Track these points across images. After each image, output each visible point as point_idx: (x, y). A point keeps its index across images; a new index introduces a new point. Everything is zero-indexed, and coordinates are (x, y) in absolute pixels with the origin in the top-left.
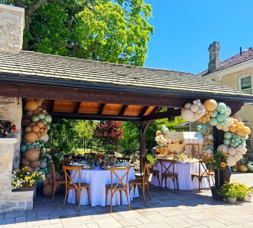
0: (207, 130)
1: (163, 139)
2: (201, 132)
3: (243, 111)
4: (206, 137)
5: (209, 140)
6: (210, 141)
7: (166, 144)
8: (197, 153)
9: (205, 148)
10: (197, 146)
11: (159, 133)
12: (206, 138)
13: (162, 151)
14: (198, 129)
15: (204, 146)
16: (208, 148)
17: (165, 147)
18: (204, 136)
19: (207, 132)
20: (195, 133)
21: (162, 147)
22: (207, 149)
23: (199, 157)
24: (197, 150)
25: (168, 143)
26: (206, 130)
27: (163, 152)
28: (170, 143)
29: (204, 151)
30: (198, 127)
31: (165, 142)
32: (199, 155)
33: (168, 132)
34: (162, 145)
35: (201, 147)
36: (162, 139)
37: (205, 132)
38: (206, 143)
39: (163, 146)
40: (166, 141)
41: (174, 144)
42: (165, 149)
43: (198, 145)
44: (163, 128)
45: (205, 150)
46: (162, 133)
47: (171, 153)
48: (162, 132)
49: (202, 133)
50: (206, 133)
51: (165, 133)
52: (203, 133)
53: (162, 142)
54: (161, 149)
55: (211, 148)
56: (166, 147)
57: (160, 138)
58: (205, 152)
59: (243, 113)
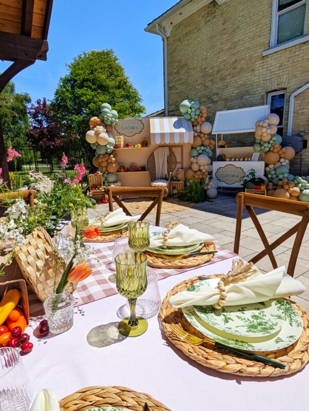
0: (201, 112)
1: (104, 135)
2: (188, 117)
3: (278, 65)
4: (198, 128)
5: (204, 134)
6: (206, 136)
7: (112, 147)
8: (179, 166)
9: (195, 153)
10: (180, 149)
11: (95, 123)
12: (199, 131)
13: (105, 164)
14: (182, 110)
15: (192, 148)
16: (200, 151)
17: (110, 154)
18: (193, 126)
19: (201, 117)
20: (175, 119)
21: (104, 155)
22: (200, 154)
23: (183, 172)
24: (179, 159)
25: (116, 147)
26: (198, 113)
27: (106, 167)
28: (122, 146)
29: (192, 159)
30: (182, 105)
31: (110, 143)
32: (182, 168)
33: (117, 120)
34: (103, 152)
35: (186, 150)
36: (100, 135)
37: (196, 117)
38: (199, 142)
39: (106, 153)
40: (112, 140)
41: (130, 148)
42: (109, 161)
43: (181, 146)
44: (104, 110)
45: (194, 157)
46: (103, 123)
47: (124, 168)
48: (103, 121)
49: (190, 120)
50: (199, 119)
51: (109, 123)
52: (193, 120)
53: (102, 143)
54: (100, 160)
55: (208, 153)
56: (112, 156)
57: (97, 134)
58: (195, 161)
59: (276, 69)
